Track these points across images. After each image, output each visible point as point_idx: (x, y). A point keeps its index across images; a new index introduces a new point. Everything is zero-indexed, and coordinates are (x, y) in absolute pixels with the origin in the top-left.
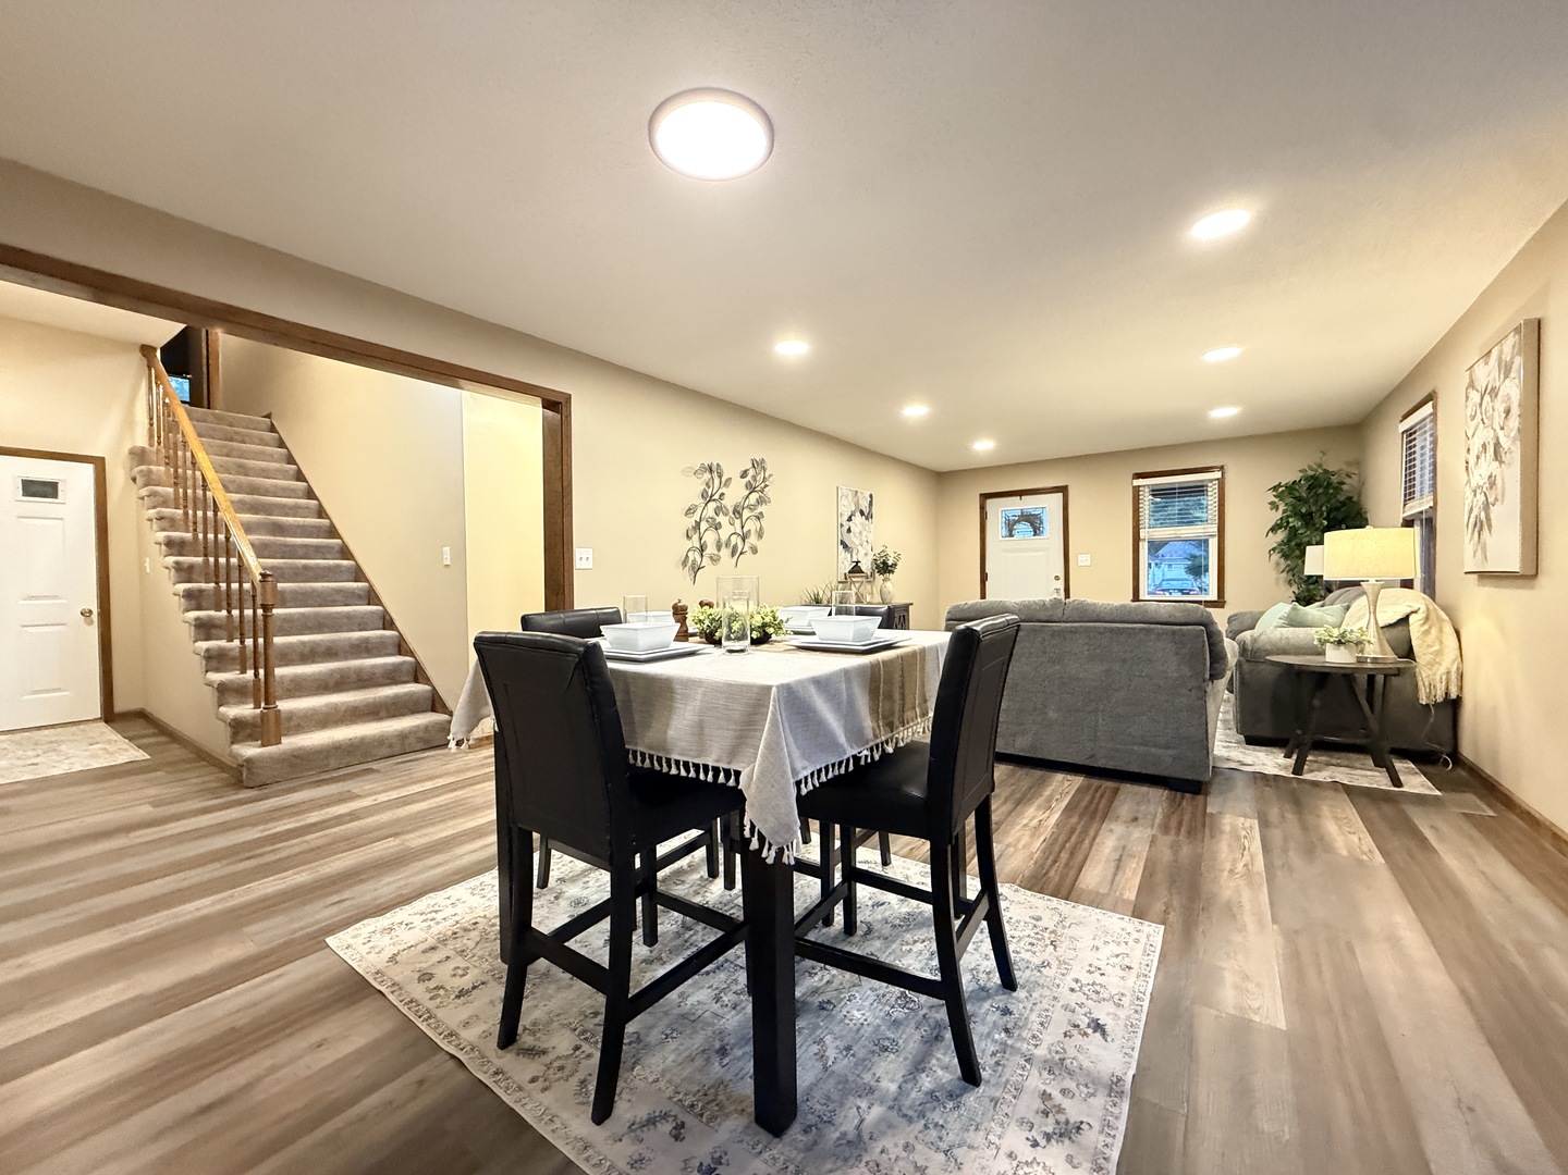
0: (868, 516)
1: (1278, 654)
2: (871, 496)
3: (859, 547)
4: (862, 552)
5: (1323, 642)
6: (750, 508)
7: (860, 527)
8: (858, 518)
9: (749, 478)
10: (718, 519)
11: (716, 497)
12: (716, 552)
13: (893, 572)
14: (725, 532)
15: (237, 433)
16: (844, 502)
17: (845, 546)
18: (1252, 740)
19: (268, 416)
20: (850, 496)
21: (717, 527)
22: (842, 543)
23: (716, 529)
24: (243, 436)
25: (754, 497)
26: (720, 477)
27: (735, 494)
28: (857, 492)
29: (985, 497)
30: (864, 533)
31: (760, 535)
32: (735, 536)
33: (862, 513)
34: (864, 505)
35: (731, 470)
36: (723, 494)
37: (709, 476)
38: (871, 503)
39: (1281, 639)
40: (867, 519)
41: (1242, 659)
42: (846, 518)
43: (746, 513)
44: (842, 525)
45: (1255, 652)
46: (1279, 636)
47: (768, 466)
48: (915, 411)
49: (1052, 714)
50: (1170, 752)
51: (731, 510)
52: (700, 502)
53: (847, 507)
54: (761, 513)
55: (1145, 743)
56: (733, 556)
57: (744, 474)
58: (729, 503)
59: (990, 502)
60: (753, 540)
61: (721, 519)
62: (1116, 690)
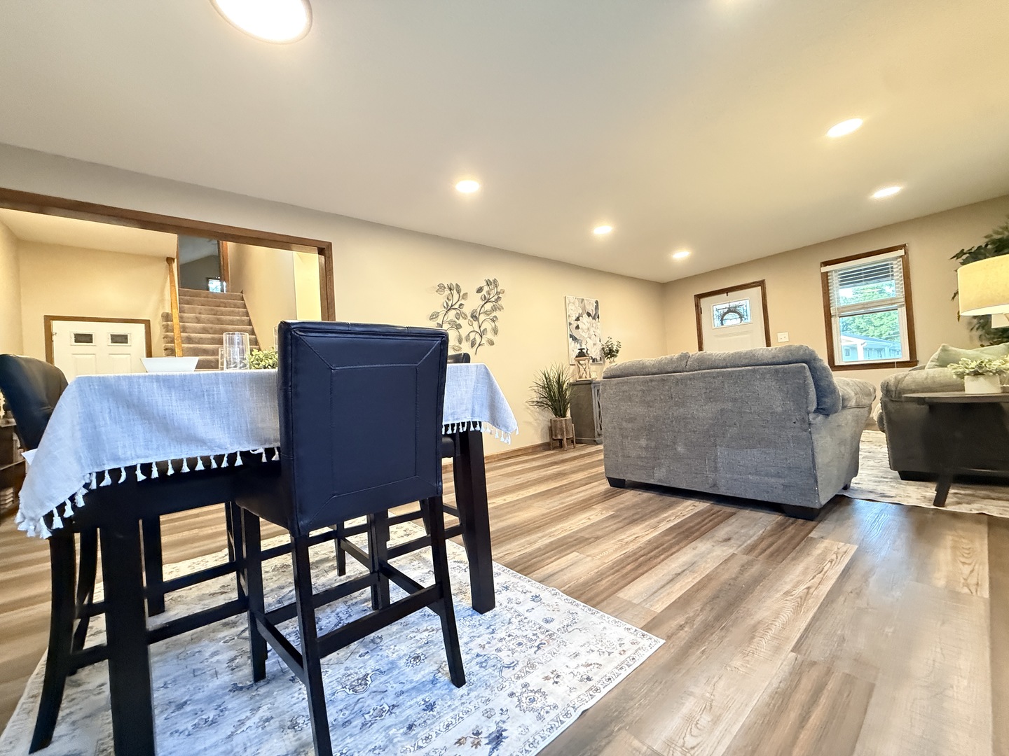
0: (596, 317)
1: (922, 392)
2: (597, 302)
3: (588, 340)
4: (590, 342)
5: (961, 375)
6: (486, 313)
7: (587, 325)
8: (585, 318)
9: (484, 292)
10: (458, 322)
11: (457, 306)
12: (457, 344)
13: (616, 356)
14: (464, 332)
15: (223, 302)
16: (571, 307)
17: (574, 339)
18: (906, 476)
19: (242, 293)
20: (577, 305)
21: (459, 327)
22: (571, 336)
23: (457, 329)
24: (225, 304)
25: (488, 306)
26: (459, 292)
27: (473, 303)
28: (583, 300)
29: (699, 297)
30: (592, 329)
31: (495, 332)
32: (474, 333)
33: (589, 315)
34: (591, 309)
35: (469, 287)
36: (461, 305)
37: (449, 292)
38: (597, 307)
39: (927, 378)
40: (594, 318)
41: (887, 399)
42: (574, 318)
43: (482, 317)
44: (570, 324)
45: (900, 392)
46: (925, 376)
47: (500, 282)
48: (603, 230)
49: (680, 449)
50: (782, 481)
51: (469, 316)
52: (443, 311)
53: (574, 311)
54: (495, 317)
55: (757, 473)
56: (472, 347)
57: (480, 290)
58: (467, 310)
59: (703, 302)
60: (489, 335)
61: (461, 321)
62: (730, 426)
